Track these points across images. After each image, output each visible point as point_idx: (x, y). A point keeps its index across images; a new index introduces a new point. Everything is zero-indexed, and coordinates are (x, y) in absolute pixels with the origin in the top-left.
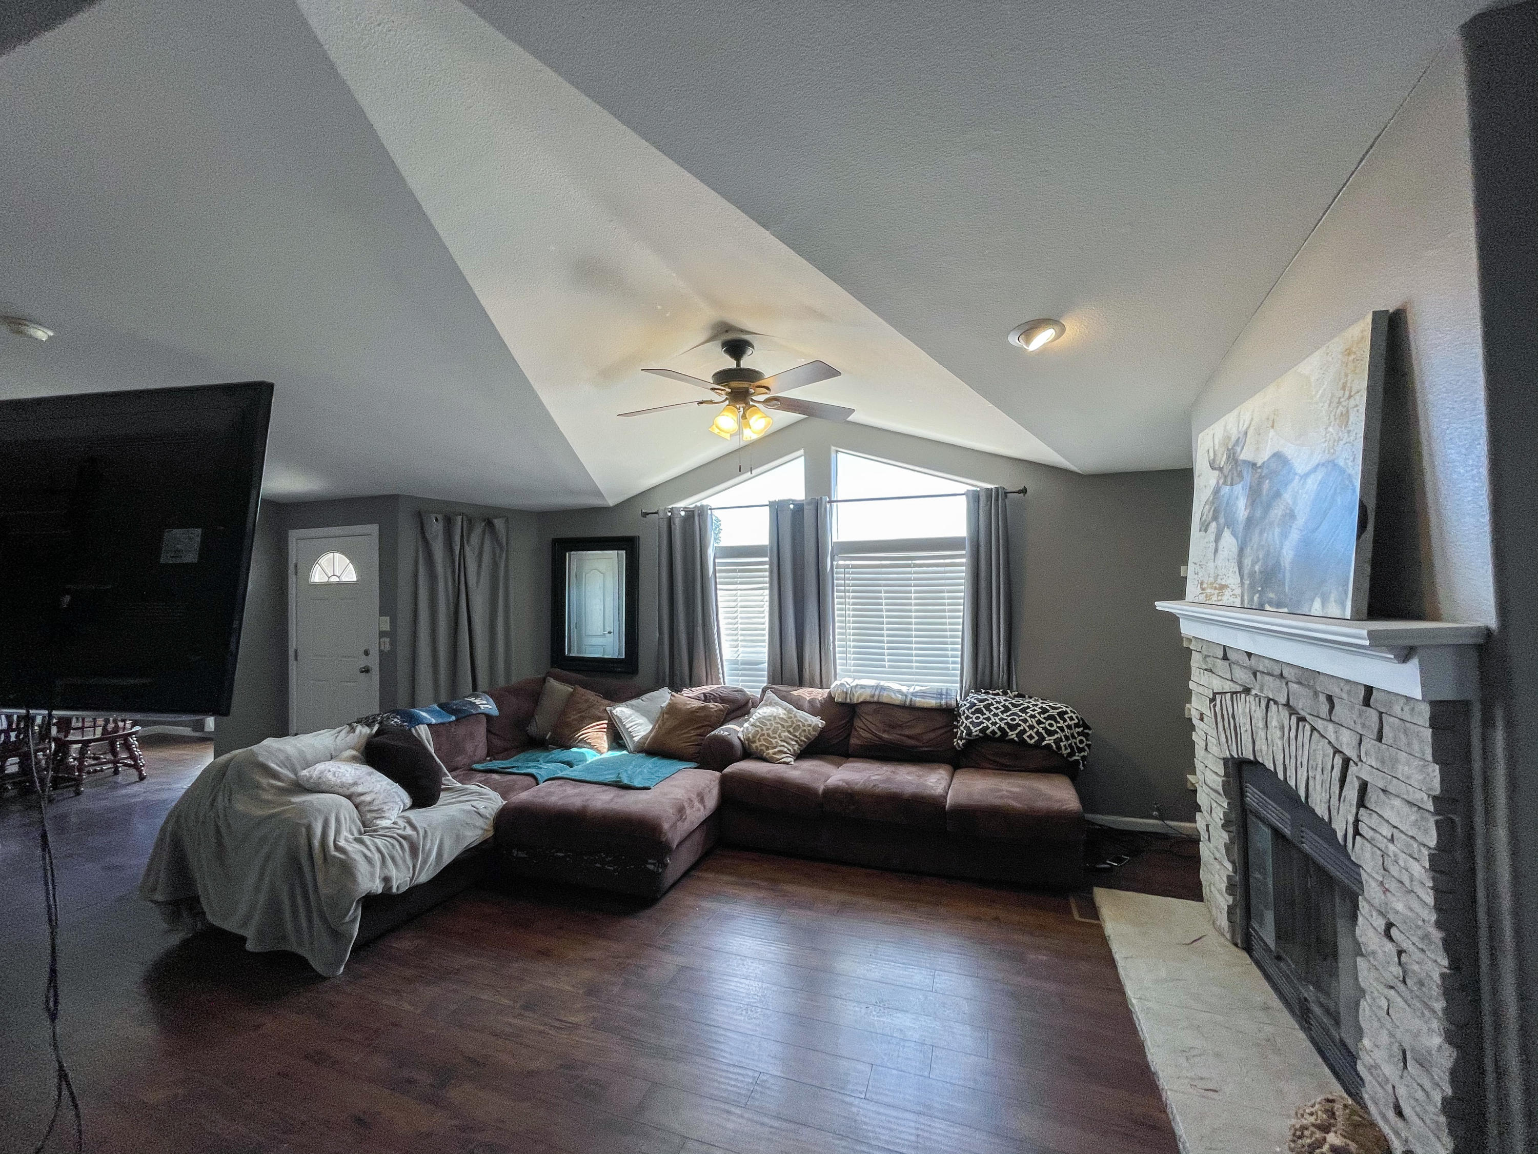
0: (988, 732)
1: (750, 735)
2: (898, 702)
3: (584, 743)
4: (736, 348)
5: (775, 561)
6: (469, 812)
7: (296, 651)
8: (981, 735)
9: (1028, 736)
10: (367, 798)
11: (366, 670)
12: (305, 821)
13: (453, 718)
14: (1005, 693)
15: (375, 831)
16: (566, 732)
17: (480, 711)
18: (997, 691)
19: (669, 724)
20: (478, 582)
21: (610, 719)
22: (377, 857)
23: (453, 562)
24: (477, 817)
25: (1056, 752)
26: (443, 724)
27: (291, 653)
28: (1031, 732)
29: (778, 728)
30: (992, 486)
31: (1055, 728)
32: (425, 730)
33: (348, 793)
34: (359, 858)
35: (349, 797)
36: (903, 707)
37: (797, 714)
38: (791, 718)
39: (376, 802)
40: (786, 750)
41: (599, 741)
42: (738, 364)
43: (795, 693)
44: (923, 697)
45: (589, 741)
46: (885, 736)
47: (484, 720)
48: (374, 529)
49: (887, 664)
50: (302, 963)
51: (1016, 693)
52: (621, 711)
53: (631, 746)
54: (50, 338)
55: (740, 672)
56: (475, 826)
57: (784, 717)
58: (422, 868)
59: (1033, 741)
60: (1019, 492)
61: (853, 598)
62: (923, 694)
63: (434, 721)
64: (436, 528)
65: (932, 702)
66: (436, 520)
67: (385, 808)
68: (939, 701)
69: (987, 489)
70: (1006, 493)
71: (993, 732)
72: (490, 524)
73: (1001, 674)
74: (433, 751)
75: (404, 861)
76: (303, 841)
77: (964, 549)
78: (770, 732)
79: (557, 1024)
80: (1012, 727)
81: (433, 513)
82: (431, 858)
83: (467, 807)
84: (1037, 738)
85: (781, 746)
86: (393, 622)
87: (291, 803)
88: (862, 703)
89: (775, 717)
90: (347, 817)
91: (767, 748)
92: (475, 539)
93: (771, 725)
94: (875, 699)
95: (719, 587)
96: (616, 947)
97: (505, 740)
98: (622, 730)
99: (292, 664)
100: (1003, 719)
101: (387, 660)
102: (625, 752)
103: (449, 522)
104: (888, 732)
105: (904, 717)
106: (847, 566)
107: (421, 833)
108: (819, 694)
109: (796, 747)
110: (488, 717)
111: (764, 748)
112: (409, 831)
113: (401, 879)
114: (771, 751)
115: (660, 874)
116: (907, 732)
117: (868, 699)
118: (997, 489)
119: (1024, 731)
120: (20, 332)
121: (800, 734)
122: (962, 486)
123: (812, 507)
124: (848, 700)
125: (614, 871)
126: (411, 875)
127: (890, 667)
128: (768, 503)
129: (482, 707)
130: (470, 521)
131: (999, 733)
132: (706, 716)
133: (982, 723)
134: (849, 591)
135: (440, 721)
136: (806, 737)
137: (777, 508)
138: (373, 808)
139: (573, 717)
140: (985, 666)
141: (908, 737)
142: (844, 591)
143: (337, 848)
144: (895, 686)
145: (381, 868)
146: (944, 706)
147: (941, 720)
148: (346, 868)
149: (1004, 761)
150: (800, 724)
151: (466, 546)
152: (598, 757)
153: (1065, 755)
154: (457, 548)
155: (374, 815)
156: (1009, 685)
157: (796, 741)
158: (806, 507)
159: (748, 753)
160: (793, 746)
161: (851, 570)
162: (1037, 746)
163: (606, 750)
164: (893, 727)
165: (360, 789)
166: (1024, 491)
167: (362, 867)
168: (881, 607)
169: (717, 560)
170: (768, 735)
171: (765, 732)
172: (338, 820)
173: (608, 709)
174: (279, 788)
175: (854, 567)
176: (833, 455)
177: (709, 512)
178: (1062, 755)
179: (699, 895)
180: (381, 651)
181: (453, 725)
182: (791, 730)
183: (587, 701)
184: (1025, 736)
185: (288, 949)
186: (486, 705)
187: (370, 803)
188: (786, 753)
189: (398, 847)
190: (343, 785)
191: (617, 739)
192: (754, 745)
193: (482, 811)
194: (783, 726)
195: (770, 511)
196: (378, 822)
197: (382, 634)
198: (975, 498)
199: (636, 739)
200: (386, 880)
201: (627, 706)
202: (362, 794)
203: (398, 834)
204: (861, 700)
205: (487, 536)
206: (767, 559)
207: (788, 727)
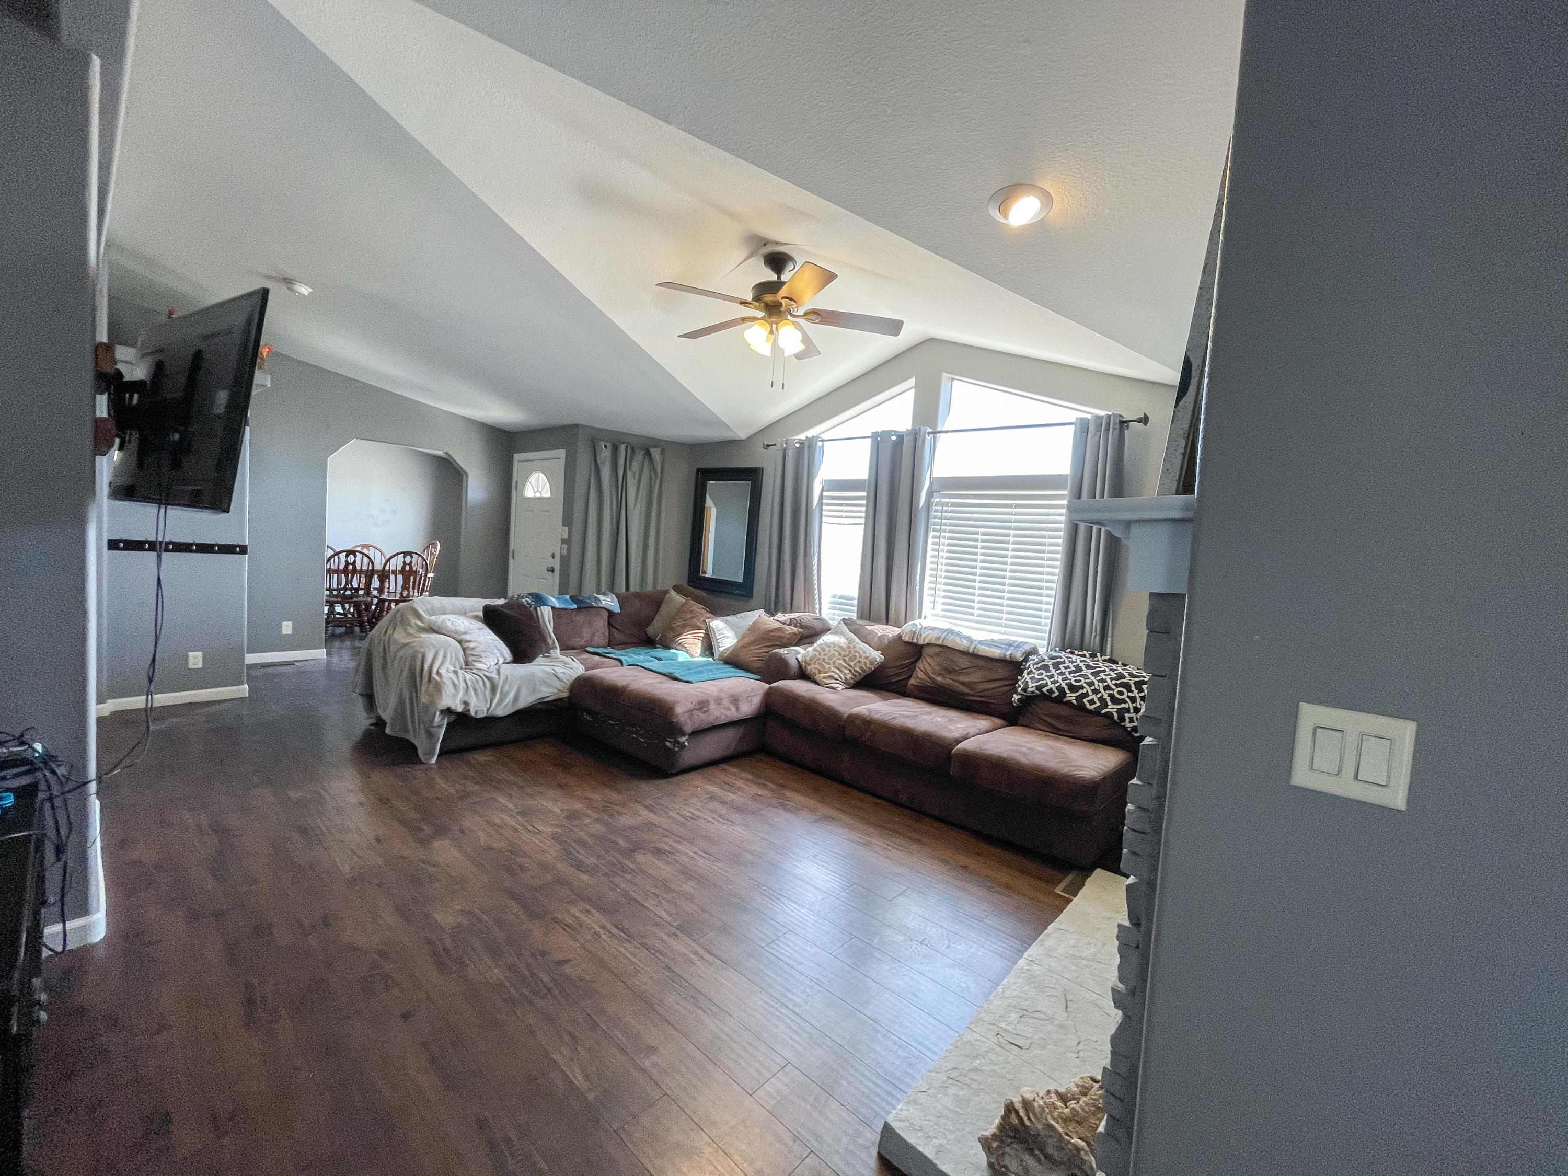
0: (1044, 690)
1: (808, 658)
2: (961, 648)
3: (682, 647)
4: (777, 261)
5: (872, 495)
6: (549, 673)
7: (513, 551)
8: (1037, 691)
9: (1088, 701)
10: (471, 645)
11: (552, 570)
12: (422, 650)
13: (575, 606)
14: (1093, 656)
15: (471, 669)
16: (670, 635)
17: (601, 605)
18: (1085, 652)
19: (747, 640)
20: (635, 504)
21: (707, 630)
22: (463, 684)
23: (617, 487)
24: (554, 679)
25: (1119, 724)
26: (566, 609)
27: (510, 554)
28: (1094, 696)
29: (835, 656)
30: (1102, 413)
31: (1124, 696)
32: (549, 612)
33: (459, 638)
34: (448, 682)
35: (460, 642)
36: (965, 653)
37: (858, 646)
38: (850, 647)
39: (477, 649)
40: (836, 676)
41: (694, 646)
42: (779, 278)
43: (869, 628)
44: (990, 645)
45: (685, 645)
46: (939, 679)
47: (607, 614)
48: (562, 453)
49: (976, 612)
50: (414, 748)
51: (1107, 658)
52: (717, 624)
53: (716, 655)
54: (310, 293)
55: (838, 606)
56: (550, 686)
57: (844, 646)
58: (499, 704)
59: (1093, 707)
60: (1139, 421)
61: (949, 538)
62: (992, 643)
63: (557, 605)
64: (605, 454)
65: (996, 653)
66: (606, 447)
67: (483, 655)
68: (1004, 651)
69: (1098, 417)
70: (1122, 423)
71: (1051, 691)
72: (648, 454)
73: (1094, 634)
74: (551, 630)
75: (484, 694)
76: (418, 664)
77: (1065, 488)
78: (826, 657)
79: (530, 828)
80: (1073, 688)
81: (601, 440)
82: (508, 700)
83: (547, 669)
84: (1098, 704)
85: (833, 672)
86: (570, 533)
87: (420, 637)
88: (929, 645)
89: (835, 645)
90: (453, 654)
91: (820, 672)
92: (636, 466)
93: (829, 651)
94: (940, 642)
95: (824, 519)
96: (614, 796)
97: (625, 635)
98: (714, 641)
99: (511, 561)
100: (1067, 679)
101: (565, 561)
102: (711, 659)
103: (615, 449)
104: (944, 677)
105: (964, 662)
106: (947, 504)
107: (503, 677)
108: (891, 631)
109: (849, 676)
110: (611, 614)
111: (817, 672)
112: (494, 675)
113: (479, 707)
114: (822, 675)
115: (676, 752)
116: (962, 678)
117: (933, 642)
118: (1109, 417)
119: (1087, 695)
120: (291, 289)
121: (855, 665)
122: (1071, 413)
123: (911, 438)
124: (915, 641)
125: (644, 743)
126: (488, 706)
127: (979, 616)
128: (870, 435)
129: (603, 603)
130: (633, 449)
131: (1057, 693)
132: (779, 637)
133: (1043, 679)
134: (945, 531)
135: (563, 606)
136: (861, 668)
137: (878, 439)
138: (474, 653)
139: (678, 624)
140: (1075, 623)
141: (962, 683)
142: (940, 531)
143: (438, 673)
144: (966, 632)
145: (464, 695)
146: (1008, 658)
147: (1002, 672)
148: (438, 687)
149: (1056, 724)
150: (857, 654)
151: (628, 471)
152: (690, 659)
153: (1129, 729)
154: (621, 473)
155: (474, 658)
156: (1102, 649)
157: (850, 670)
158: (906, 439)
159: (803, 675)
160: (845, 674)
161: (950, 508)
162: (1096, 713)
163: (698, 655)
164: (950, 672)
165: (467, 637)
166: (1145, 420)
167: (448, 690)
168: (976, 550)
169: (825, 494)
170: (824, 660)
171: (822, 657)
172: (445, 656)
173: (707, 620)
174: (419, 627)
175: (954, 505)
176: (945, 383)
177: (820, 444)
178: (1125, 728)
179: (710, 780)
180: (562, 556)
181: (574, 613)
182: (847, 659)
183: (692, 612)
184: (1085, 701)
185: (407, 737)
186: (609, 602)
187: (473, 649)
188: (835, 679)
189: (481, 684)
190: (456, 632)
191: (709, 648)
192: (809, 668)
193: (561, 676)
194: (840, 654)
195: (872, 443)
196: (476, 664)
197: (563, 541)
198: (1083, 428)
199: (721, 649)
200: (466, 703)
201: (723, 621)
202: (469, 641)
203: (484, 675)
204: (926, 641)
205: (646, 464)
206: (864, 494)
207: (844, 656)
